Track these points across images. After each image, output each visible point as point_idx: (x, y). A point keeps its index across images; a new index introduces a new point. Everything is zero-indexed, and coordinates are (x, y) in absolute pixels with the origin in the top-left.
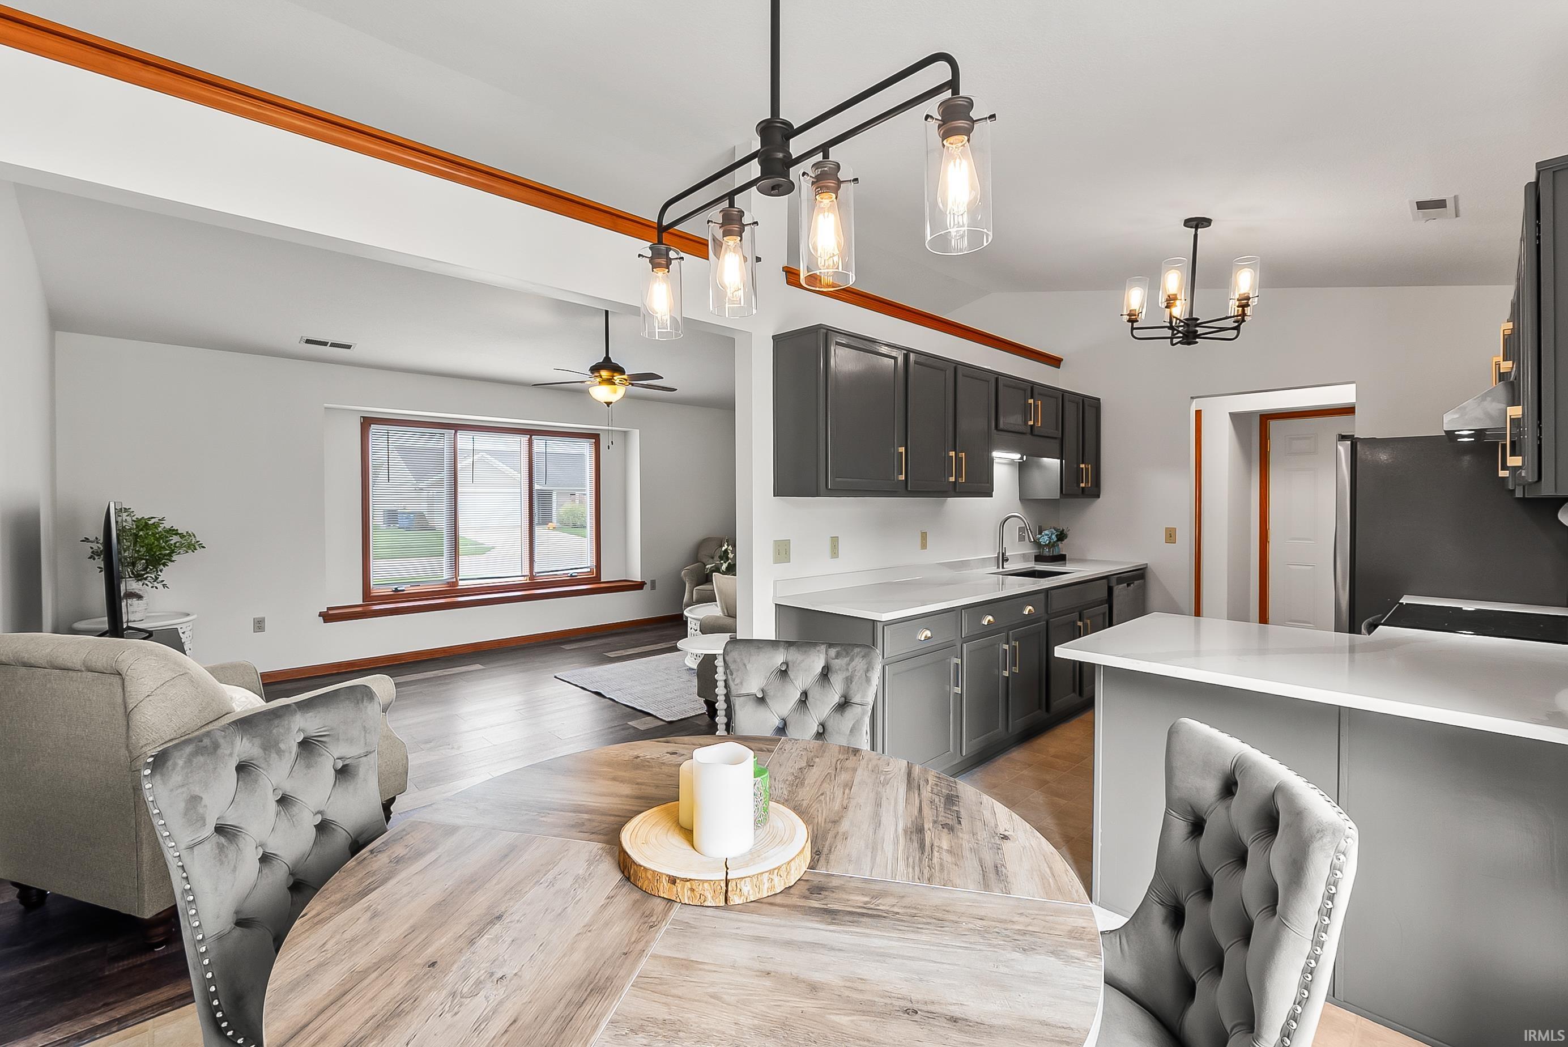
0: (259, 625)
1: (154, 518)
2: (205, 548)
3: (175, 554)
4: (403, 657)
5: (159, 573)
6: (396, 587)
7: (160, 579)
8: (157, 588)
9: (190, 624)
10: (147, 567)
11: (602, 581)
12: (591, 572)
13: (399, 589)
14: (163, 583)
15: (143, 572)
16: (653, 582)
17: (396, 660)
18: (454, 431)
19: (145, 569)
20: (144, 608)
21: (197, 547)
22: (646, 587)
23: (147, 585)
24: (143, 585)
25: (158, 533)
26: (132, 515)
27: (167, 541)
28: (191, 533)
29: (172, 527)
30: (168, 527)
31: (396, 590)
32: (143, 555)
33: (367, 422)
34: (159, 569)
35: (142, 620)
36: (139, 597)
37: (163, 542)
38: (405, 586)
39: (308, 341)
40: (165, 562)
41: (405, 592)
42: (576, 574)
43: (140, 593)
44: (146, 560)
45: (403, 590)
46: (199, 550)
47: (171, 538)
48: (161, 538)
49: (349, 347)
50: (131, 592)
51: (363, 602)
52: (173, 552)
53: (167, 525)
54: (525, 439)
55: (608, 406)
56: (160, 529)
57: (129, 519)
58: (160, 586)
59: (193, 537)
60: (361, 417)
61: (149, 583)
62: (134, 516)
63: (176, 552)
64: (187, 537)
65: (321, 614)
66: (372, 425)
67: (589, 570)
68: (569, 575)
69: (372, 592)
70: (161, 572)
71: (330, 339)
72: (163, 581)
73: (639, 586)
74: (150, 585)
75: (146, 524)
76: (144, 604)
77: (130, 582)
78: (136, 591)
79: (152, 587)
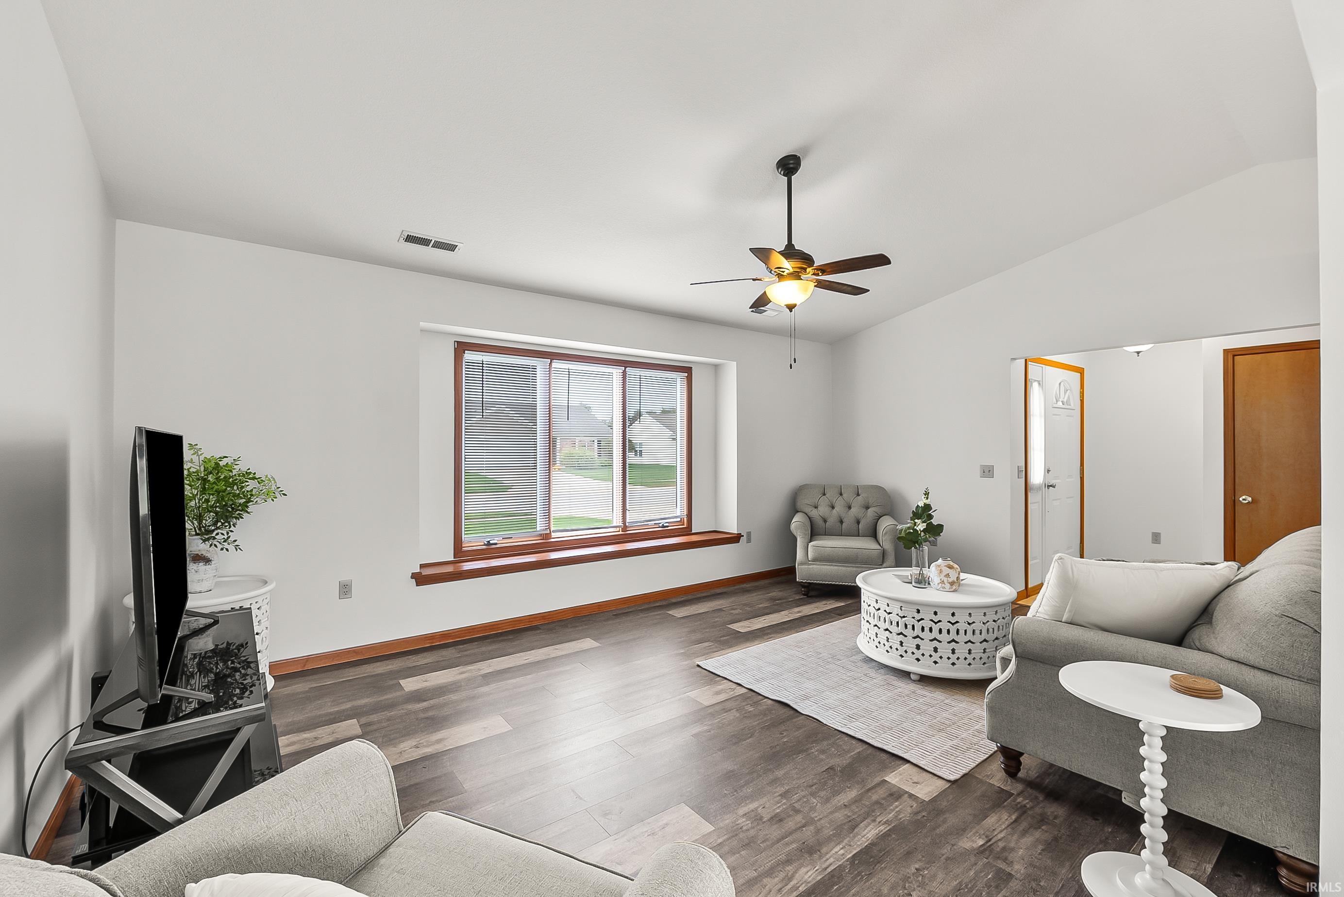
0: (345, 590)
1: (227, 457)
2: (286, 495)
3: (251, 503)
4: (499, 626)
5: (232, 528)
6: (489, 540)
7: (232, 539)
8: (227, 550)
9: (268, 596)
10: (217, 522)
11: (693, 532)
12: (681, 522)
13: (491, 542)
14: (236, 543)
15: (213, 528)
16: (749, 534)
17: (493, 629)
18: (549, 360)
19: (215, 524)
20: (211, 575)
21: (277, 495)
22: (743, 540)
23: (216, 546)
24: (211, 545)
25: (232, 477)
26: (200, 453)
27: (243, 487)
28: (270, 477)
29: (249, 469)
30: (244, 469)
31: (489, 543)
32: (212, 507)
33: (461, 347)
34: (232, 523)
35: (211, 590)
36: (207, 561)
37: (238, 488)
38: (497, 539)
39: (410, 239)
40: (239, 514)
41: (498, 546)
42: (667, 524)
43: (208, 555)
44: (216, 513)
45: (496, 544)
46: (280, 499)
47: (247, 484)
48: (234, 483)
49: (452, 248)
50: (197, 554)
51: (454, 558)
52: (249, 501)
53: (242, 467)
54: (616, 372)
55: (791, 311)
56: (234, 472)
57: (195, 458)
58: (231, 547)
59: (273, 482)
60: (455, 341)
61: (218, 544)
62: (201, 454)
63: (253, 501)
64: (267, 482)
65: (414, 576)
66: (466, 351)
67: (679, 519)
68: (661, 525)
69: (463, 545)
70: (235, 527)
71: (434, 236)
72: (235, 541)
73: (735, 539)
74: (220, 546)
75: (217, 464)
76: (212, 570)
77: (196, 541)
78: (203, 553)
79: (222, 549)
